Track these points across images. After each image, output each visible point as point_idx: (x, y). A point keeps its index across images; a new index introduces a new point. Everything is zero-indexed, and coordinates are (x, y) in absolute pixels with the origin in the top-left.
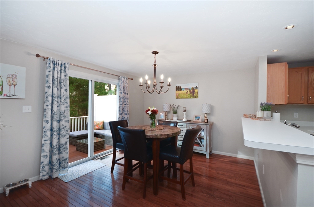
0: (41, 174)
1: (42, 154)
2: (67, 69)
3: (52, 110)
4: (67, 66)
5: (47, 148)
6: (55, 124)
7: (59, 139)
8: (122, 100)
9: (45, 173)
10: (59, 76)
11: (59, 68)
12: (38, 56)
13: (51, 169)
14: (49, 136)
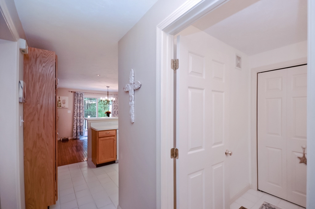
0: (73, 136)
1: (74, 129)
2: (83, 95)
3: (77, 112)
4: (83, 94)
5: (75, 127)
6: (78, 118)
7: (80, 124)
8: (113, 107)
9: (75, 136)
10: (80, 99)
11: (80, 95)
12: (72, 92)
13: (77, 135)
14: (76, 122)
